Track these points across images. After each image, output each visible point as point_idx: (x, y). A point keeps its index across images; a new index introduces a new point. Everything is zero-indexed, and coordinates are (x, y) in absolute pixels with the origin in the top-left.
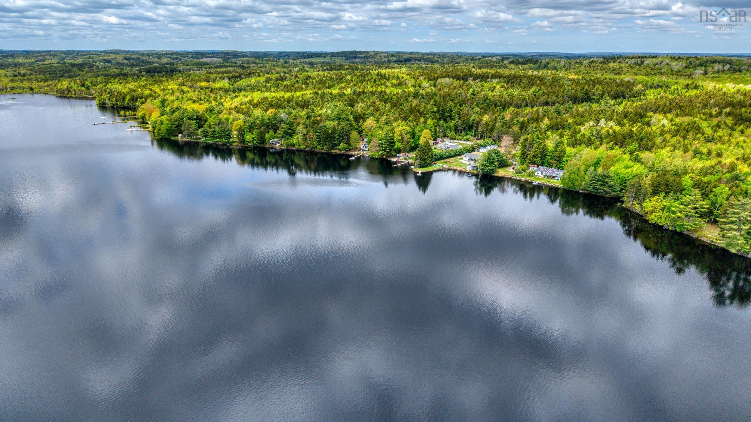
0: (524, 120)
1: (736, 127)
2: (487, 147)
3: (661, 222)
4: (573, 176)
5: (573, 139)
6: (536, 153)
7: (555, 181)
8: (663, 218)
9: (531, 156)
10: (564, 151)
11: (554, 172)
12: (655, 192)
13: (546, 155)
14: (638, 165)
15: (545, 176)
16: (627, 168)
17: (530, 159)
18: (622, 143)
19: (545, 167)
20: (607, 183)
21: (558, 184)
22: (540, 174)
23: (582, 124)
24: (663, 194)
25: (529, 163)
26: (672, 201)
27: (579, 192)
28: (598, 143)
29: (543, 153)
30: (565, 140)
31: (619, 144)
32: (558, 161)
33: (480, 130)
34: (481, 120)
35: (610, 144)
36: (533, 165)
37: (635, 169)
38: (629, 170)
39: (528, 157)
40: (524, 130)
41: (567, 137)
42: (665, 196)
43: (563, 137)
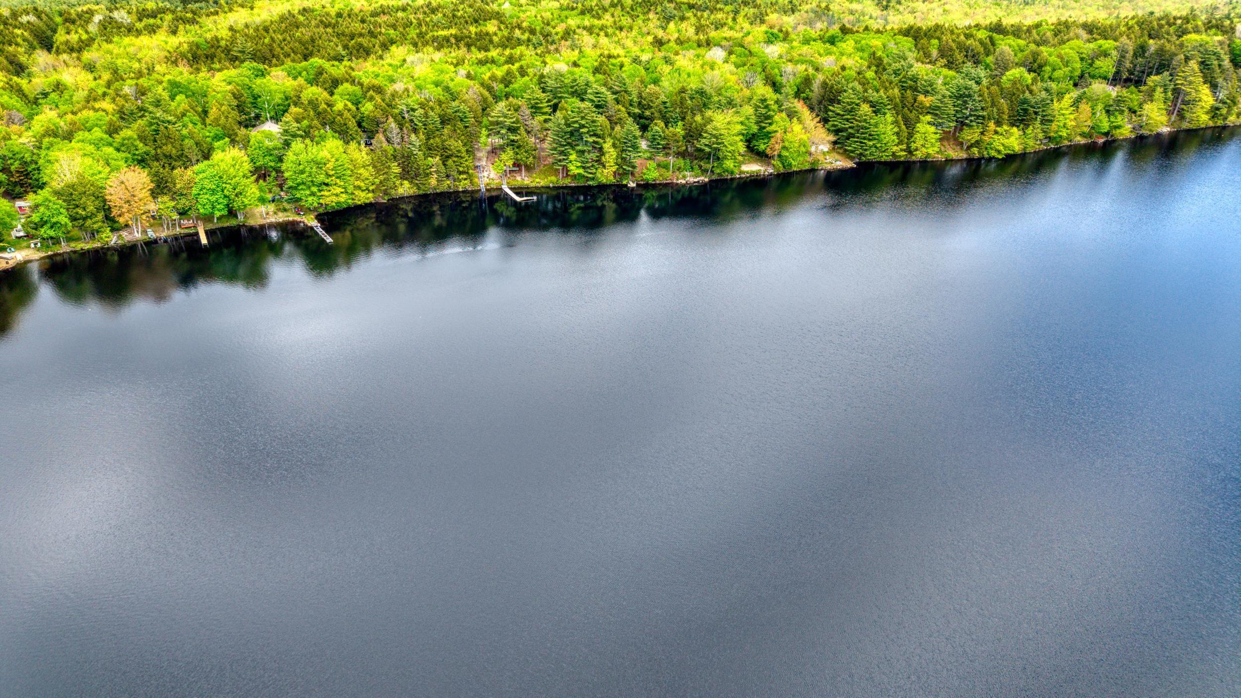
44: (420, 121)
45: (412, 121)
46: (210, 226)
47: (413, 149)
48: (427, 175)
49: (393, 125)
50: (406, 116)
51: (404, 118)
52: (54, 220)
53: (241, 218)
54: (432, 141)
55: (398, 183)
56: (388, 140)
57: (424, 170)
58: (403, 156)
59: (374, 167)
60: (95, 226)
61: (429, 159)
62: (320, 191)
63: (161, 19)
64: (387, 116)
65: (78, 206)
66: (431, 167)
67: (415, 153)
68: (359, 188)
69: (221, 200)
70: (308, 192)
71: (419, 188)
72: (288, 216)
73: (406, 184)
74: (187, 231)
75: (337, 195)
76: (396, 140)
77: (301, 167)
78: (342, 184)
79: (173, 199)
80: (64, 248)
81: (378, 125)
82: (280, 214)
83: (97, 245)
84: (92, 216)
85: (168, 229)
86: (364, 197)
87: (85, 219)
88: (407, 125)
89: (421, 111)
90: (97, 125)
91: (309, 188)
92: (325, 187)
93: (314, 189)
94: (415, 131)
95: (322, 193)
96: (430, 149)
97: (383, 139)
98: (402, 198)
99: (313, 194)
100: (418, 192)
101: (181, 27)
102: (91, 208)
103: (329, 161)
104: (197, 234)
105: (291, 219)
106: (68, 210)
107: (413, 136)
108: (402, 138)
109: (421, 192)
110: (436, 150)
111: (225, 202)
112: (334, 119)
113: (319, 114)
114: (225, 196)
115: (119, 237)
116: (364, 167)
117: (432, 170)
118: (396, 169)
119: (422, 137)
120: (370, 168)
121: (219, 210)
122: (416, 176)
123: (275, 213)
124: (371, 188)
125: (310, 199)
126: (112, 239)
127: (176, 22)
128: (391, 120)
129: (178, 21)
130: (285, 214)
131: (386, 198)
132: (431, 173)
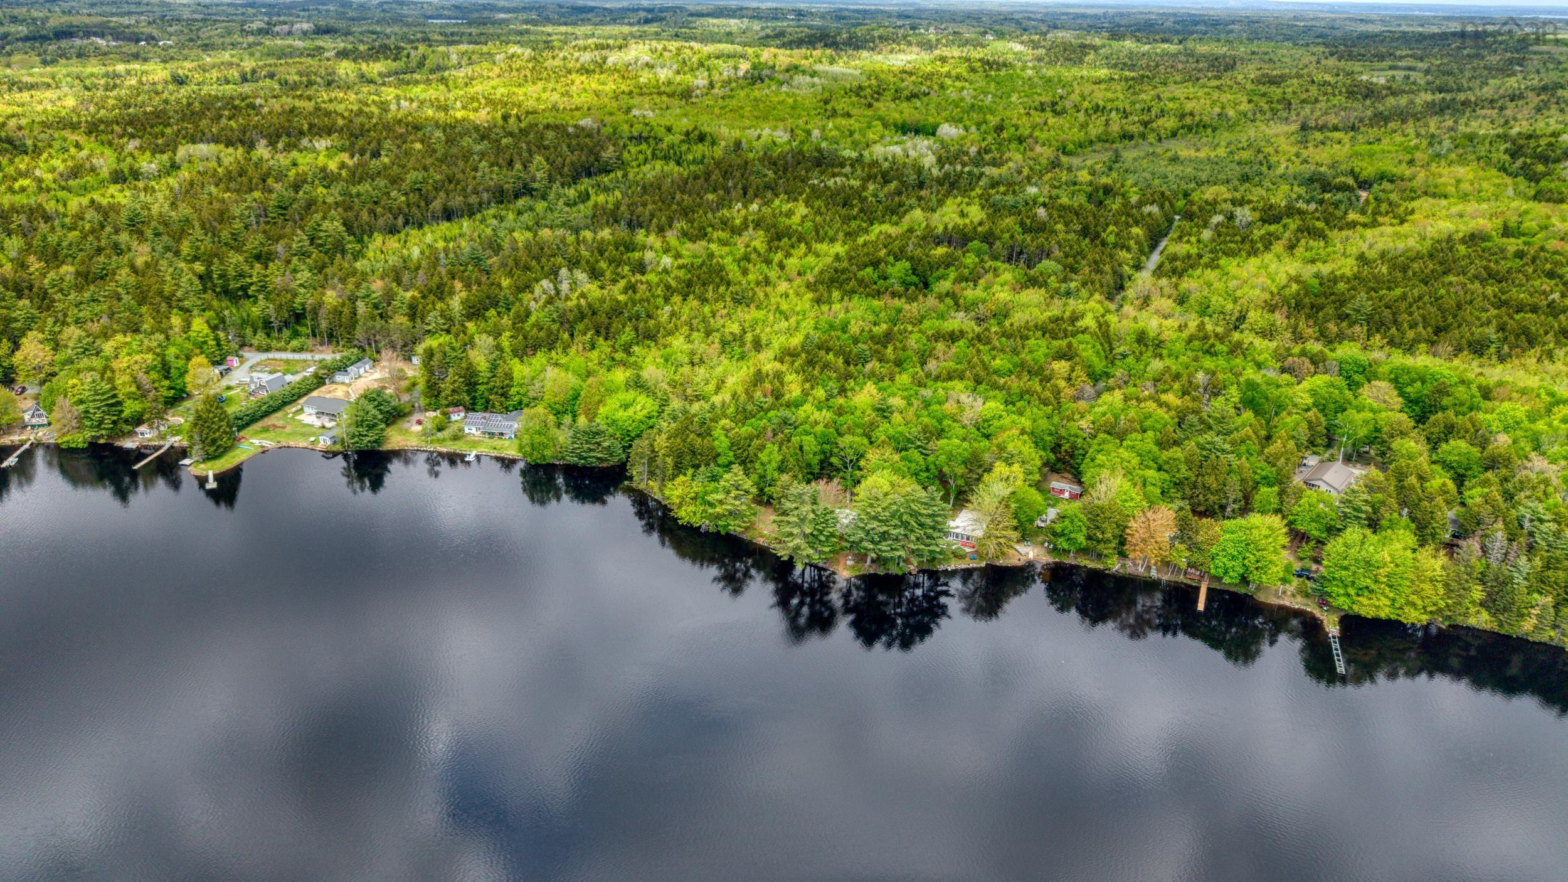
0: (413, 297)
1: (772, 254)
2: (349, 369)
3: (696, 521)
4: (538, 439)
5: (521, 337)
6: (456, 385)
7: (507, 443)
8: (698, 515)
9: (448, 392)
10: (509, 376)
11: (498, 421)
12: (679, 469)
13: (476, 384)
14: (642, 399)
15: (484, 433)
16: (626, 406)
17: (446, 398)
18: (607, 328)
19: (480, 415)
20: (599, 444)
21: (513, 453)
22: (474, 431)
23: (527, 287)
24: (690, 472)
25: (447, 406)
26: (706, 483)
27: (554, 465)
28: (566, 336)
29: (470, 380)
30: (505, 341)
31: (603, 331)
32: (502, 395)
33: (324, 325)
34: (320, 304)
35: (589, 336)
36: (456, 409)
37: (639, 407)
38: (631, 411)
39: (443, 394)
40: (419, 321)
41: (508, 334)
42: (694, 476)
43: (500, 335)
44: (1544, 539)
45: (1531, 534)
46: (1215, 585)
47: (1516, 575)
48: (1522, 615)
49: (1500, 534)
50: (1527, 524)
51: (1522, 527)
52: (1072, 536)
53: (1252, 587)
54: (1550, 573)
55: (1473, 610)
56: (1484, 550)
57: (1519, 608)
58: (1496, 580)
59: (1446, 585)
60: (1106, 552)
61: (1536, 595)
62: (1358, 595)
63: (1284, 226)
64: (1497, 517)
65: (1098, 528)
66: (1532, 607)
67: (1516, 581)
68: (1414, 605)
69: (1237, 569)
70: (1342, 591)
71: (1501, 625)
72: (1307, 605)
73: (1485, 616)
74: (1189, 582)
75: (1378, 607)
76: (1496, 553)
77: (1346, 563)
78: (1391, 595)
79: (1189, 549)
80: (1069, 560)
81: (1478, 524)
82: (1299, 599)
83: (1100, 566)
84: (1109, 541)
85: (1173, 572)
86: (1414, 616)
87: (1099, 541)
88: (1521, 539)
89: (1553, 526)
90: (1154, 429)
91: (1346, 586)
92: (1366, 593)
93: (1352, 591)
94: (1531, 548)
95: (1360, 599)
96: (1543, 582)
97: (1477, 546)
98: (1468, 628)
99: (1348, 595)
100: (1496, 629)
101: (1303, 241)
102: (1109, 535)
103: (1385, 564)
104: (1198, 589)
105: (1309, 610)
106: (1088, 528)
107: (1524, 559)
108: (1506, 554)
109: (1502, 632)
110: (1551, 586)
111: (1241, 571)
112: (1420, 500)
113: (1402, 487)
114: (1244, 565)
115: (1123, 566)
116: (1431, 581)
117: (1533, 611)
118: (1478, 593)
119: (1538, 562)
120: (1439, 585)
121: (1231, 577)
122: (1505, 610)
123: (1293, 595)
124: (1429, 609)
125: (1342, 599)
126: (1114, 565)
127: (1299, 235)
128: (1500, 525)
129: (1302, 232)
130: (1305, 600)
131: (1447, 623)
132: (1529, 614)
